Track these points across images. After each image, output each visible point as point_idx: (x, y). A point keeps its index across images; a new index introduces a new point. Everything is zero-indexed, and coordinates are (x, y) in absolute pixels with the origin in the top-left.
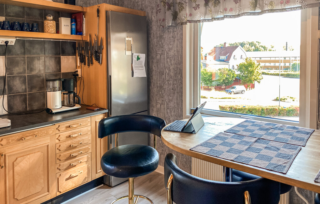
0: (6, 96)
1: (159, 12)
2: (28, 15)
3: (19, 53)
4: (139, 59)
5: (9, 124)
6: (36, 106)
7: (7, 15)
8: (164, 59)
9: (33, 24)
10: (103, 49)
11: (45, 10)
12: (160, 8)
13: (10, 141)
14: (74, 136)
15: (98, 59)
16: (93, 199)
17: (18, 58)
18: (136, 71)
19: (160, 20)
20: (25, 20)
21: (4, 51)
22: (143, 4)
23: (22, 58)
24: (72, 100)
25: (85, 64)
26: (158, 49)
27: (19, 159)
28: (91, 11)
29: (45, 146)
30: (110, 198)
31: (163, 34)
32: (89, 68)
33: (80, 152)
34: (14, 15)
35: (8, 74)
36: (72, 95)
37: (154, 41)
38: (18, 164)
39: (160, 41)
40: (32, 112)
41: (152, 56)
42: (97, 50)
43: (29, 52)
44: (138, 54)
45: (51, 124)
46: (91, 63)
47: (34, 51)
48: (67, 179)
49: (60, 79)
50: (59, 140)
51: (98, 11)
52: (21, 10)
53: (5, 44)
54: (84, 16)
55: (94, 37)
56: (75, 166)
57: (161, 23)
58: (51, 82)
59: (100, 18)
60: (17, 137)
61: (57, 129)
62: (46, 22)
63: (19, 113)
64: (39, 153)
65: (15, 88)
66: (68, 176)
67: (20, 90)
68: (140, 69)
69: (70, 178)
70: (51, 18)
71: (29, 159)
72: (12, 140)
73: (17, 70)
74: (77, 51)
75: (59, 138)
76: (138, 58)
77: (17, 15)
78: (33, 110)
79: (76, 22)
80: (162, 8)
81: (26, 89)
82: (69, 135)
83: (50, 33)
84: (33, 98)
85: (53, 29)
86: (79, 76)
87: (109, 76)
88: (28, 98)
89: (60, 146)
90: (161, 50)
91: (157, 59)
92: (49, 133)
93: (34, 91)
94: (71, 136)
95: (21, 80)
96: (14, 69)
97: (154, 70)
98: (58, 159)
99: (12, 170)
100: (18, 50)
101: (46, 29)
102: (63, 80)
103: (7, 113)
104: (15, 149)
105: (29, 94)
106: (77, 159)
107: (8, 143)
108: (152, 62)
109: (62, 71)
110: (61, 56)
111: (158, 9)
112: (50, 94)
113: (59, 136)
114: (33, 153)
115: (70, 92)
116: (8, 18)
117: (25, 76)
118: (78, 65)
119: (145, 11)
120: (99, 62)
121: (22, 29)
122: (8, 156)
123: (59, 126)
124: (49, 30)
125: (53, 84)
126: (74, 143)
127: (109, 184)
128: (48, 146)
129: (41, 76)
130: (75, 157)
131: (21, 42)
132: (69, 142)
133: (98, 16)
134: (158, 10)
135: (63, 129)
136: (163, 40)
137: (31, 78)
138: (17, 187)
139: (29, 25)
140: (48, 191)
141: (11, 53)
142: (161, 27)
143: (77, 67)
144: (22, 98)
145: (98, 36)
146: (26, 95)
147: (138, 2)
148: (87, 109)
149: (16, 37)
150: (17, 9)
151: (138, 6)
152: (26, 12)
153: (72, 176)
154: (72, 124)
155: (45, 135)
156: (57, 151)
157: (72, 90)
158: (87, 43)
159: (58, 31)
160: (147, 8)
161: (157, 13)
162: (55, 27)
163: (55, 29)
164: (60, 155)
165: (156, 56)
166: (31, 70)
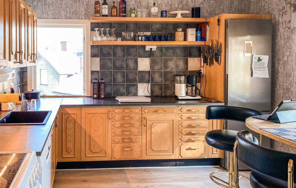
0: (150, 84)
1: (285, 14)
2: (166, 29)
3: (159, 56)
4: (261, 60)
5: (150, 101)
6: (169, 93)
7: (152, 31)
8: (292, 60)
9: (168, 35)
10: (221, 52)
11: (177, 24)
12: (285, 10)
13: (150, 111)
14: (193, 118)
15: (217, 60)
16: (207, 172)
17: (158, 60)
18: (256, 71)
19: (285, 22)
20: (163, 33)
21: (149, 54)
22: (270, 7)
23: (161, 60)
24: (194, 92)
25: (207, 64)
26: (285, 51)
27: (154, 124)
28: (213, 20)
29: (171, 120)
30: (223, 177)
31: (291, 35)
32: (210, 67)
33: (198, 132)
34: (156, 30)
35: (152, 70)
36: (194, 88)
37: (281, 42)
38: (154, 127)
39: (288, 43)
40: (165, 97)
41: (279, 58)
42: (217, 53)
43: (165, 55)
44: (259, 56)
45: (176, 106)
46: (212, 63)
47: (169, 54)
48: (187, 149)
49: (185, 75)
50: (182, 119)
51: (219, 20)
52: (161, 26)
53: (150, 50)
54: (207, 25)
55: (215, 42)
56: (194, 141)
57: (286, 25)
58: (178, 77)
59: (220, 26)
60: (154, 110)
61: (180, 110)
62: (177, 33)
63: (157, 97)
64: (167, 124)
65: (155, 80)
66: (188, 147)
67: (158, 81)
68: (261, 69)
69: (189, 149)
70: (181, 30)
71: (161, 126)
72: (151, 111)
73: (157, 67)
74: (202, 54)
75: (181, 117)
76: (259, 60)
77: (158, 30)
78: (166, 96)
79: (201, 30)
80: (289, 9)
81: (162, 80)
82: (189, 116)
83: (179, 41)
84: (167, 87)
85: (182, 38)
86: (202, 74)
87: (226, 75)
88: (164, 87)
89: (182, 123)
90: (288, 52)
91: (284, 60)
92: (175, 112)
93: (167, 83)
94: (191, 117)
95: (159, 74)
96: (155, 67)
97: (280, 71)
98: (180, 132)
99: (150, 130)
100: (158, 54)
101: (177, 38)
102: (187, 76)
103: (150, 95)
104: (152, 117)
105: (164, 85)
106: (195, 136)
107: (148, 112)
108: (279, 63)
109: (189, 70)
110: (189, 58)
111: (284, 11)
112: (177, 85)
113: (182, 115)
114: (163, 123)
115: (193, 86)
116: (152, 32)
117: (162, 72)
118: (202, 65)
119: (272, 14)
120: (218, 63)
121: (160, 40)
122: (149, 120)
123: (182, 108)
124: (178, 39)
125: (180, 78)
126: (193, 123)
127: (225, 167)
128: (173, 120)
129: (173, 73)
130: (194, 134)
131: (160, 48)
132: (189, 122)
133: (219, 24)
134: (283, 13)
135: (185, 111)
136: (291, 42)
137: (166, 73)
138: (153, 142)
139: (165, 36)
140: (173, 153)
141: (154, 56)
142: (287, 28)
143: (202, 67)
144: (160, 86)
145: (218, 41)
146: (162, 85)
147: (265, 6)
148: (206, 100)
149: (157, 45)
150: (158, 26)
151: (265, 9)
152: (164, 27)
153: (191, 148)
154: (191, 109)
155: (171, 113)
156: (180, 126)
157: (194, 84)
158: (209, 47)
159: (185, 39)
160: (274, 11)
161: (282, 16)
162: (183, 36)
163: (183, 38)
164: (182, 130)
165: (283, 57)
166: (166, 67)
